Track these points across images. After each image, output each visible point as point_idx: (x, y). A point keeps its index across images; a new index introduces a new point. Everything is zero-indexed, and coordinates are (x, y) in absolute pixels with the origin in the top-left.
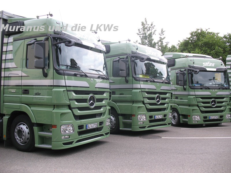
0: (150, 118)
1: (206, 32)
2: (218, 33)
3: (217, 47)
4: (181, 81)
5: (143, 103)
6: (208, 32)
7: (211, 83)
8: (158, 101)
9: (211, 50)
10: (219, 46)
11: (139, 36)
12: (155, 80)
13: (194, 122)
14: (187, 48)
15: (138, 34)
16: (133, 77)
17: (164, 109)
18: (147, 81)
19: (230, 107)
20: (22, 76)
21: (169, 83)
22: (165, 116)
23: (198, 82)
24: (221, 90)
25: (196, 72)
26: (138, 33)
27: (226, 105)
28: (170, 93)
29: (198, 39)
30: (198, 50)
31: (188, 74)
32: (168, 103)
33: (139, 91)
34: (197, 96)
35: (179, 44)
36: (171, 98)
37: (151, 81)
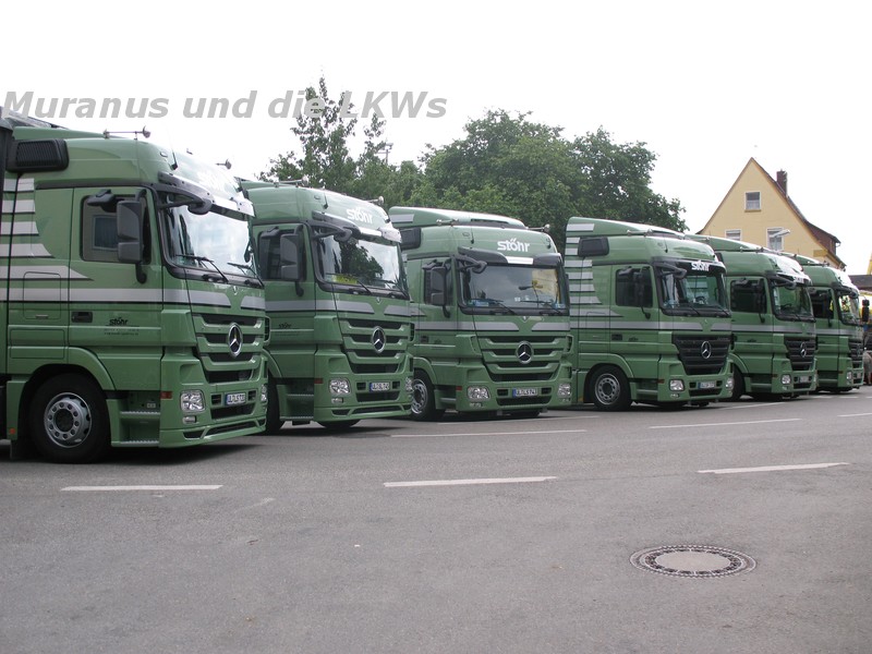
0: (359, 388)
1: (522, 124)
2: (560, 130)
3: (551, 180)
4: (438, 291)
5: (343, 348)
6: (526, 123)
7: (518, 299)
8: (379, 346)
9: (532, 188)
10: (559, 176)
11: (299, 136)
12: (372, 290)
13: (472, 405)
14: (456, 178)
15: (296, 131)
16: (316, 281)
17: (393, 367)
18: (351, 292)
19: (569, 364)
20: (69, 279)
21: (405, 297)
22: (396, 384)
23: (483, 295)
24: (546, 317)
25: (479, 266)
26: (297, 127)
27: (559, 358)
28: (407, 324)
29: (493, 148)
30: (491, 187)
31: (458, 271)
32: (403, 351)
33: (331, 317)
34: (479, 334)
35: (427, 155)
36: (412, 339)
37: (361, 293)
